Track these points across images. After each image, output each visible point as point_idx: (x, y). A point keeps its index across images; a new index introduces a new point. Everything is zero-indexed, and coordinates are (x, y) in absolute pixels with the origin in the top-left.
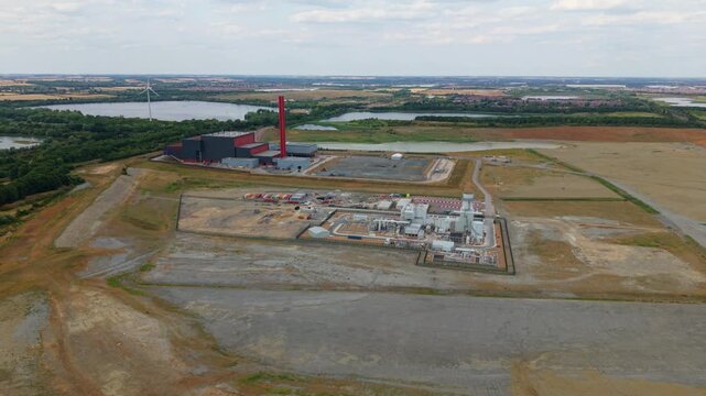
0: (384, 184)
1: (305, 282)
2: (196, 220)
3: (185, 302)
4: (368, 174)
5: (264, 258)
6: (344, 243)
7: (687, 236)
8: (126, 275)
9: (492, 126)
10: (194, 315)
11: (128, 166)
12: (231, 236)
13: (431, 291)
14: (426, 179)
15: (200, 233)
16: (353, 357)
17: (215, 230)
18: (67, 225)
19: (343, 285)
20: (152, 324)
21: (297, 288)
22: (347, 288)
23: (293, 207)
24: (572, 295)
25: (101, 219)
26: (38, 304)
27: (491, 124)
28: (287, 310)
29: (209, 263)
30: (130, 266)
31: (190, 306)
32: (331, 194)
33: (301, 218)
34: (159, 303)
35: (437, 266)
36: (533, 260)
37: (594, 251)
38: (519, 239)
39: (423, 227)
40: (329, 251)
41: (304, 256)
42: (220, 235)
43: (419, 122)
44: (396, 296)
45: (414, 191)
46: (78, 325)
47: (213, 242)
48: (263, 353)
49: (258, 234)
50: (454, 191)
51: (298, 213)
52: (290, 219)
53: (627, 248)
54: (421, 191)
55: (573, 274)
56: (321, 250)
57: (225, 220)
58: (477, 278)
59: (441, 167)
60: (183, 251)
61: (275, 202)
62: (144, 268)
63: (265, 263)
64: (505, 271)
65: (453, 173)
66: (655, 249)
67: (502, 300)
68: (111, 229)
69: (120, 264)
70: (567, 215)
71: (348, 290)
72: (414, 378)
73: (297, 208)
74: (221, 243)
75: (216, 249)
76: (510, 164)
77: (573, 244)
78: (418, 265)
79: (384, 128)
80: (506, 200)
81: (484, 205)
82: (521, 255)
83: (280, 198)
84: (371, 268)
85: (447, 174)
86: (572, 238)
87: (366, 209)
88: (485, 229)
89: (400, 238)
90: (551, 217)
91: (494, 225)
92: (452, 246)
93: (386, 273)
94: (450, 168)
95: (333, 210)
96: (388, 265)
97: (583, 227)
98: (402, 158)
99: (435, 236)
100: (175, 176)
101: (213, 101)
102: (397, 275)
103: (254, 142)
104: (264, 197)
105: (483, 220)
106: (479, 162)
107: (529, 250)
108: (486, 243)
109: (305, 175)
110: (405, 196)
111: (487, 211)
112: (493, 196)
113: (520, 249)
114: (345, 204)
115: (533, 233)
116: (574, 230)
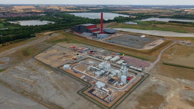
0: (122, 48)
1: (29, 90)
5: (35, 75)
15: (37, 60)
23: (78, 53)
32: (98, 50)
33: (73, 59)
35: (85, 96)
45: (130, 53)
51: (75, 57)
52: (69, 59)
59: (155, 43)
65: (157, 47)
70: (186, 78)
76: (188, 45)
77: (167, 100)
78: (78, 92)
79: (152, 25)
80: (164, 64)
81: (149, 65)
82: (131, 100)
83: (79, 49)
84: (59, 90)
85: (154, 47)
86: (171, 96)
87: (100, 58)
88: (133, 79)
89: (92, 75)
90: (175, 78)
91: (140, 78)
92: (102, 86)
93: (60, 94)
94: (159, 44)
95: (87, 57)
96: (67, 90)
97: (187, 89)
98: (145, 37)
99: (107, 78)
100: (64, 37)
101: (113, 13)
102: (63, 97)
103: (96, 28)
104: (75, 48)
105: (139, 73)
106: (176, 42)
107: (138, 97)
108: (123, 87)
109: (101, 41)
110: (122, 55)
111: (147, 69)
112: (161, 61)
113: (134, 96)
114: (96, 55)
115: (155, 86)
116: (178, 90)
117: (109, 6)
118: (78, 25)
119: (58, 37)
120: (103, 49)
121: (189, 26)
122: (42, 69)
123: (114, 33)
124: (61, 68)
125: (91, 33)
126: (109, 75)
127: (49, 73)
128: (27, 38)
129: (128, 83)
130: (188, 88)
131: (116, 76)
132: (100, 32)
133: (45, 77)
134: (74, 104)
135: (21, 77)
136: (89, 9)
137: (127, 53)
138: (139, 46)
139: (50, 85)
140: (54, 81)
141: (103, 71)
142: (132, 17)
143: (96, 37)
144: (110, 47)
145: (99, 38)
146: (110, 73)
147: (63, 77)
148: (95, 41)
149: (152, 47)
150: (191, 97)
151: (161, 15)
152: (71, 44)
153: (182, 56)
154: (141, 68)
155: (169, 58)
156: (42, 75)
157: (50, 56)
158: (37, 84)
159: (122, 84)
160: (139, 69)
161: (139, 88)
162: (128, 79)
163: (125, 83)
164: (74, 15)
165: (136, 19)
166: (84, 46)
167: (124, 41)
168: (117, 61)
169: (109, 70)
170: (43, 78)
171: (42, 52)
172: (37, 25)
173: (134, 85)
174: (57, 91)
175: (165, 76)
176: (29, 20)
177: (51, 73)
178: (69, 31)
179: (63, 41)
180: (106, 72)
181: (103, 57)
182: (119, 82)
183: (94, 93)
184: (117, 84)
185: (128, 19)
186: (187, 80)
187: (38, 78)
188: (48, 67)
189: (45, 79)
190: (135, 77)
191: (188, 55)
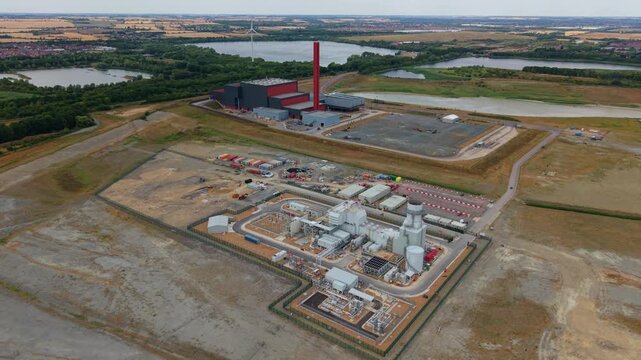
0: (391, 156)
1: (101, 308)
4: (390, 140)
5: (115, 254)
9: (616, 84)
11: (158, 110)
14: (452, 155)
15: (111, 203)
17: (129, 200)
19: (137, 324)
23: (249, 178)
27: (616, 80)
29: (58, 249)
32: (313, 164)
33: (235, 196)
35: (295, 319)
37: (586, 343)
41: (158, 260)
47: (103, 218)
51: (240, 189)
52: (221, 197)
57: (158, 187)
59: (492, 139)
60: (60, 226)
61: (239, 168)
64: (381, 356)
65: (499, 150)
68: (25, 187)
70: (604, 247)
73: (248, 182)
76: (594, 143)
77: (560, 317)
78: (270, 308)
79: (475, 80)
80: (531, 204)
81: (486, 209)
82: (446, 324)
83: (249, 164)
84: (206, 301)
85: (492, 150)
86: (568, 304)
87: (324, 193)
88: (443, 256)
89: (309, 250)
90: (571, 248)
91: (463, 251)
92: (349, 283)
93: (213, 316)
94: (504, 141)
95: (282, 190)
96: (233, 300)
97: (612, 280)
98: (456, 120)
99: (359, 255)
100: (191, 124)
101: (342, 42)
102: (222, 323)
103: (297, 91)
104: (236, 161)
105: (458, 237)
106: (554, 135)
107: (469, 313)
108: (415, 285)
109: (319, 134)
110: (394, 179)
111: (479, 222)
112: (519, 194)
113: (455, 309)
114: (310, 182)
115: (514, 276)
116: (588, 284)
117: (325, 21)
118: (236, 85)
119: (170, 125)
120: (331, 161)
121: (588, 84)
122: (133, 234)
123: (355, 110)
124: (199, 228)
125: (283, 109)
126: (365, 246)
127: (160, 245)
128: (66, 130)
129: (428, 269)
130: (615, 278)
131: (386, 249)
132: (311, 104)
133: (151, 262)
134: (263, 345)
135: (64, 264)
136: (260, 28)
137: (408, 175)
138: (441, 150)
139: (173, 286)
140: (183, 274)
141: (343, 235)
142: (405, 54)
143: (300, 124)
144: (350, 153)
145: (311, 125)
146: (366, 239)
147: (211, 258)
148: (299, 136)
149: (484, 153)
150: (631, 306)
151: (494, 48)
152: (217, 146)
153: (580, 179)
154: (462, 221)
155: (544, 185)
156: (138, 255)
157: (155, 189)
158: (125, 284)
159: (410, 273)
160: (455, 224)
161: (467, 285)
162: (429, 257)
163: (420, 270)
164: (212, 51)
165: (419, 60)
166: (266, 151)
167: (392, 135)
168: (382, 199)
169: (364, 231)
170: (143, 263)
171: (123, 176)
172: (93, 84)
173: (448, 274)
174: (199, 307)
175: (539, 243)
176: (59, 68)
177: (170, 248)
178: (206, 105)
179: (190, 138)
180: (352, 237)
181: (335, 187)
182: (402, 269)
183: (325, 305)
184: (394, 276)
185: (393, 63)
186: (611, 254)
187: (125, 264)
188: (156, 225)
189: (152, 269)
190: (447, 251)
191: (598, 175)
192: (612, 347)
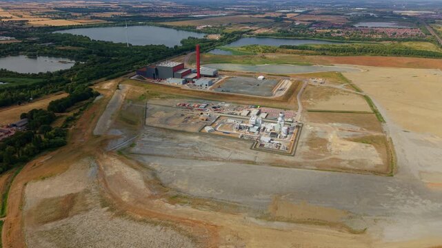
0: (249, 98)
1: (199, 156)
2: (154, 119)
3: (149, 163)
5: (183, 142)
6: (220, 136)
7: (390, 138)
8: (124, 149)
10: (153, 170)
11: (119, 83)
12: (169, 130)
13: (254, 163)
14: (272, 95)
15: (156, 127)
16: (213, 190)
17: (162, 126)
18: (96, 122)
19: (216, 158)
20: (136, 173)
21: (196, 158)
22: (217, 159)
23: (200, 112)
24: (315, 168)
25: (111, 119)
26: (93, 163)
28: (190, 169)
29: (159, 144)
30: (125, 144)
31: (151, 165)
32: (220, 104)
33: (203, 120)
34: (139, 164)
35: (259, 150)
36: (306, 148)
37: (338, 145)
38: (304, 136)
39: (259, 128)
40: (213, 140)
41: (201, 142)
42: (164, 129)
43: (280, 50)
44: (237, 164)
45: (263, 103)
46: (109, 173)
47: (161, 132)
48: (179, 187)
49: (181, 129)
50: (283, 105)
51: (202, 117)
52: (197, 120)
53: (354, 144)
54: (267, 104)
55: (320, 157)
56: (209, 139)
57: (167, 120)
58: (276, 157)
59: (283, 86)
60: (148, 137)
61: (191, 109)
62: (132, 146)
63: (184, 145)
64: (290, 155)
65: (288, 91)
66: (368, 145)
67: (282, 168)
68: (116, 125)
69: (121, 144)
70: (336, 122)
71: (218, 161)
72: (235, 200)
73: (202, 114)
74: (165, 133)
75: (163, 137)
76: (322, 85)
77: (330, 140)
78: (251, 148)
79: (258, 54)
80: (309, 111)
81: (296, 114)
82: (301, 146)
83: (194, 107)
84: (230, 150)
85: (285, 91)
86: (331, 137)
87: (235, 115)
88: (290, 130)
89: (248, 134)
90: (327, 123)
92: (269, 140)
93: (236, 153)
94: (288, 87)
95: (218, 115)
96: (237, 149)
97: (340, 130)
98: (263, 79)
99: (265, 133)
100: (142, 90)
102: (240, 154)
103: (183, 68)
104: (186, 106)
105: (292, 124)
106: (306, 82)
107: (306, 143)
108: (287, 138)
109: (208, 90)
110: (257, 107)
111: (296, 118)
112: (304, 108)
113: (302, 142)
114: (226, 111)
115: (313, 133)
116: (334, 132)
120: (226, 102)
123: (215, 76)
125: (182, 78)
126: (266, 130)
127: (196, 138)
129: (289, 134)
131: (273, 130)
132: (196, 75)
137: (261, 105)
142: (210, 37)
143: (195, 85)
144: (230, 98)
145: (201, 86)
146: (265, 128)
147: (218, 139)
148: (200, 92)
149: (283, 93)
150: (347, 136)
153: (322, 100)
154: (290, 119)
155: (310, 104)
156: (191, 142)
159: (284, 135)
165: (222, 42)
166: (195, 100)
168: (259, 115)
170: (197, 143)
171: (145, 117)
174: (229, 152)
175: (317, 123)
178: (137, 78)
179: (151, 97)
181: (237, 112)
183: (265, 146)
184: (280, 137)
186: (338, 123)
187: (191, 145)
189: (202, 145)
190: (291, 128)
191: (328, 98)
192: (344, 145)
